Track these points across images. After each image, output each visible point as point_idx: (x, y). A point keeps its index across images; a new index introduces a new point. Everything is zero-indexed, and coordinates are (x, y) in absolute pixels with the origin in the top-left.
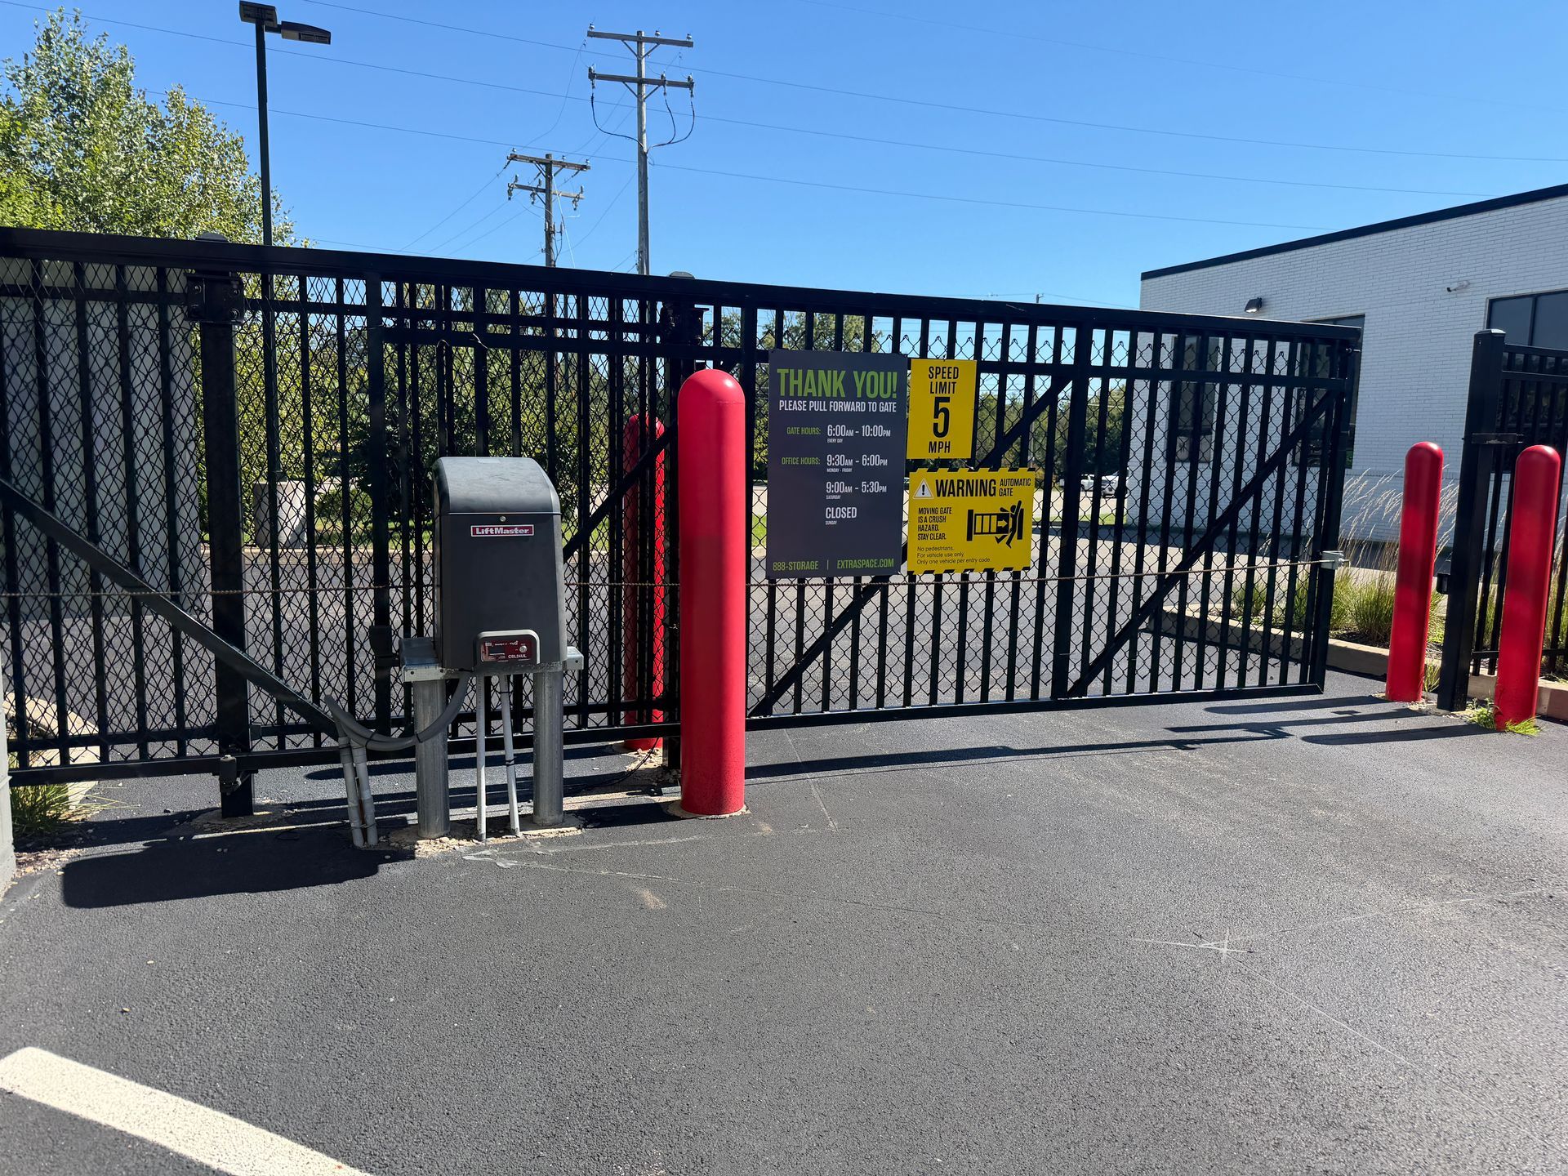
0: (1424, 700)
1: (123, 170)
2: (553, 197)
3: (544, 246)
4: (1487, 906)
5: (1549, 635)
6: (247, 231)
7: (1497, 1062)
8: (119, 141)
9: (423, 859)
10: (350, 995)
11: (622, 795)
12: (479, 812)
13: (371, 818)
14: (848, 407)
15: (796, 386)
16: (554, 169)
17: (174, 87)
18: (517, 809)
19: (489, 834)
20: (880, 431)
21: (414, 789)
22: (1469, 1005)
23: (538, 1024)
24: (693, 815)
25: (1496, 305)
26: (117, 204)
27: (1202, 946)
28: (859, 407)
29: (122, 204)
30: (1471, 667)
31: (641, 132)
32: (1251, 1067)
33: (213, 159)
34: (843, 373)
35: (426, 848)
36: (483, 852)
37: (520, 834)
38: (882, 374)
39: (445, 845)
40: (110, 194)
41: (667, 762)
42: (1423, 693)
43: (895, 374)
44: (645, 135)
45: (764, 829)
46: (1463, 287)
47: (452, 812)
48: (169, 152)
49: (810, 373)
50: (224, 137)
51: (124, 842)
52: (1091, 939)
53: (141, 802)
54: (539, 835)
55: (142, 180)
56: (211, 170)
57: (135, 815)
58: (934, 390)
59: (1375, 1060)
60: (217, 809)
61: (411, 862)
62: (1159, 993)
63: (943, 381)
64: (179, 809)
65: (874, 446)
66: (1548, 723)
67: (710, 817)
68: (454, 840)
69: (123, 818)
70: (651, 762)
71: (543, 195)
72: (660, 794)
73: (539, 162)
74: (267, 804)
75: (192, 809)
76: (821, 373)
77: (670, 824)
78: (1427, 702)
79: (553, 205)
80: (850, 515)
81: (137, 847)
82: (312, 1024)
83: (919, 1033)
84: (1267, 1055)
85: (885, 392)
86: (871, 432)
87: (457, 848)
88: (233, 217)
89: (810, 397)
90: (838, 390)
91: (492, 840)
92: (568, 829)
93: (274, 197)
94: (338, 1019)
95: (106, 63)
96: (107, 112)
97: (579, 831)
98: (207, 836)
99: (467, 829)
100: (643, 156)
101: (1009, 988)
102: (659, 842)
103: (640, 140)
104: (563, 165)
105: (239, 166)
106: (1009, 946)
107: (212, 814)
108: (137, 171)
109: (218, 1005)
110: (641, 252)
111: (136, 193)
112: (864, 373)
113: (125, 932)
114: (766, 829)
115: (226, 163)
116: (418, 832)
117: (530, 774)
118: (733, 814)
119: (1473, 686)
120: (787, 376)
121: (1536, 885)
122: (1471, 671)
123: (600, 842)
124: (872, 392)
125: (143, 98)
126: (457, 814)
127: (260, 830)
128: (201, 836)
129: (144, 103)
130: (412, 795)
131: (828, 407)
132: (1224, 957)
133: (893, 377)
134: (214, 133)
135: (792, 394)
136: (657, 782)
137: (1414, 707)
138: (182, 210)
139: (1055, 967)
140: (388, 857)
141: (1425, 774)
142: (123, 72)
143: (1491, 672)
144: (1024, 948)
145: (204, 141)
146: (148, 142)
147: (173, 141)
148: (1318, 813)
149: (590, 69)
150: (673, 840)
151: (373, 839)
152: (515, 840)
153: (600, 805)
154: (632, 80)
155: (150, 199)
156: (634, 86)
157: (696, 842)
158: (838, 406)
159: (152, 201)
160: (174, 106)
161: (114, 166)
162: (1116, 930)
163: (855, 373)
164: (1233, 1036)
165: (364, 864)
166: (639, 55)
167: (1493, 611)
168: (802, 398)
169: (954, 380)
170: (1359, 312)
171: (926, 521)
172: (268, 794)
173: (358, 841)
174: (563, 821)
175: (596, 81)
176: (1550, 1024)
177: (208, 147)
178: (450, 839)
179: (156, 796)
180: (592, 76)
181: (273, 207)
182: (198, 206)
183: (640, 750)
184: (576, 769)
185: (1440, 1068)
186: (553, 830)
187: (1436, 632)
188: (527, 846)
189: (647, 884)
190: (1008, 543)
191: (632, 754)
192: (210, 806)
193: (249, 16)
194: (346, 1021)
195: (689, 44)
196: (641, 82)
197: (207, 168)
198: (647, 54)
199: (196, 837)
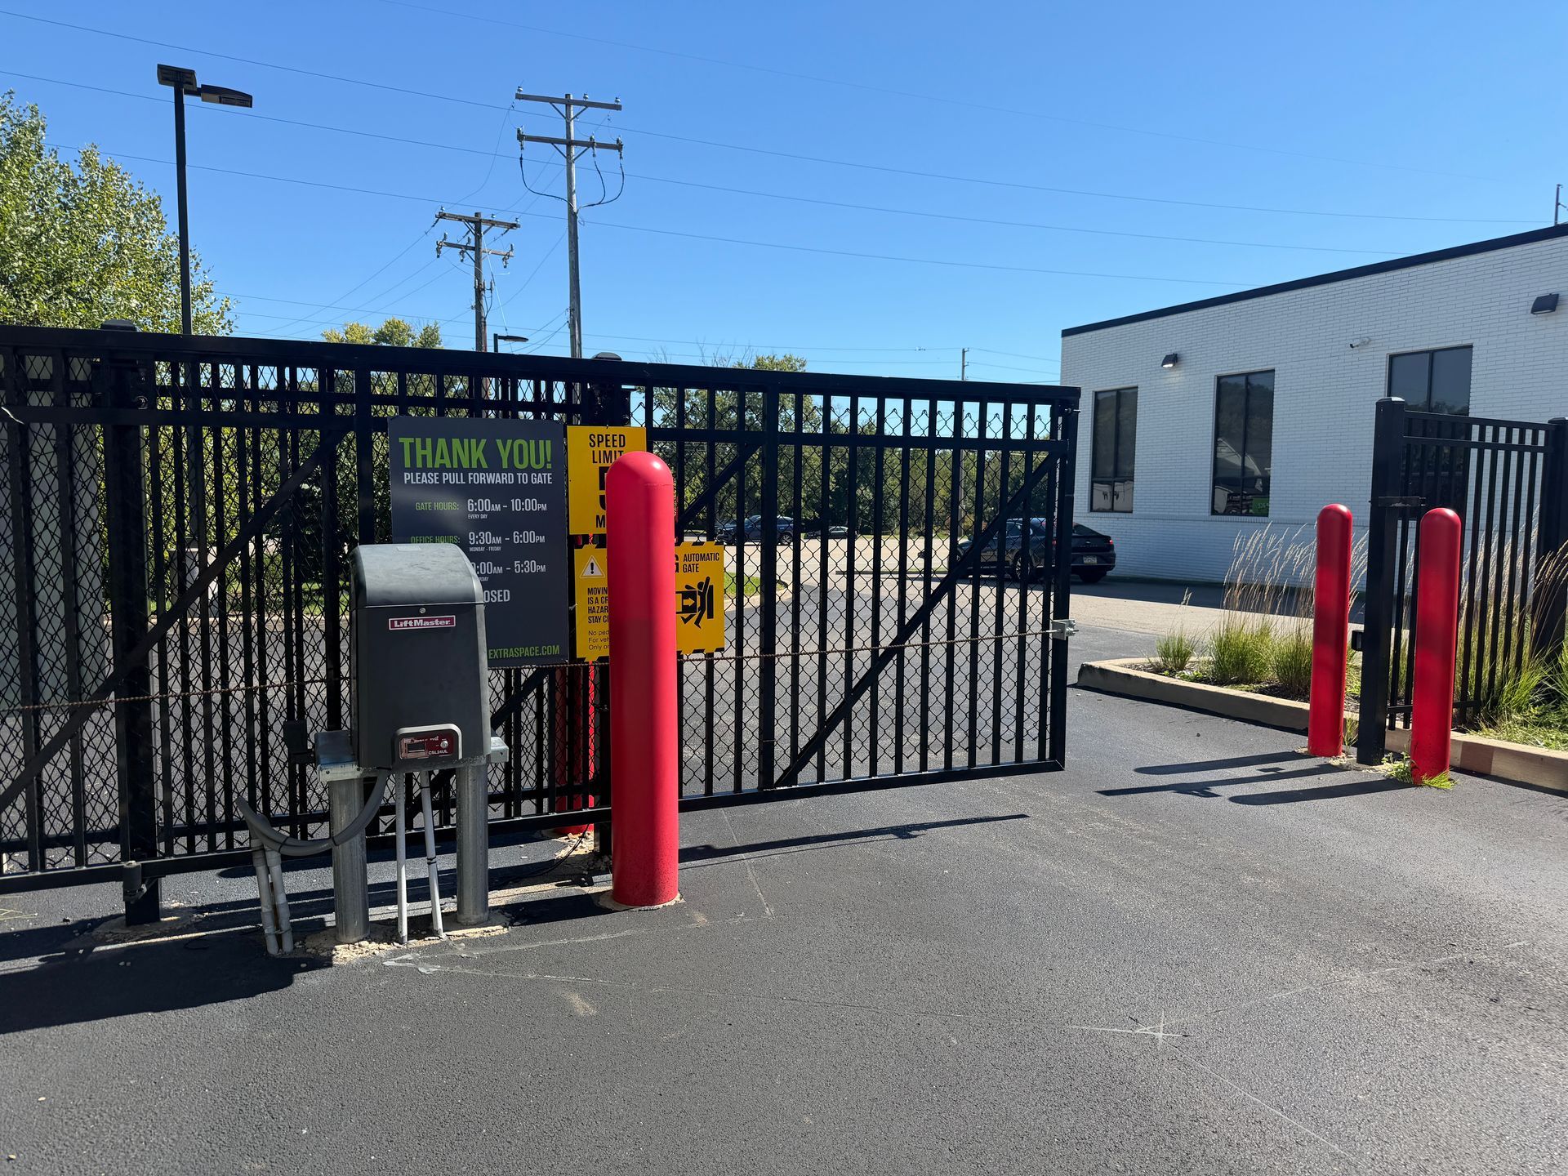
0: (1344, 755)
1: (34, 231)
2: (483, 255)
3: (473, 303)
4: (1412, 975)
5: (1458, 687)
6: (165, 291)
7: (1427, 1146)
8: (30, 200)
9: (340, 966)
10: (259, 1128)
11: (551, 886)
12: (400, 911)
13: (286, 921)
14: (491, 479)
15: (424, 457)
16: (484, 227)
17: (87, 146)
18: (439, 906)
19: (411, 936)
20: (532, 505)
21: (331, 886)
22: (1398, 1085)
23: (460, 1152)
24: (625, 907)
25: (1396, 360)
26: (27, 265)
27: (1138, 1031)
28: (507, 478)
29: (32, 265)
30: (1388, 720)
31: (570, 193)
32: (1190, 1164)
33: (128, 219)
34: (483, 442)
35: (344, 954)
36: (404, 957)
37: (443, 935)
38: (532, 443)
39: (365, 950)
40: (20, 254)
41: (598, 847)
42: (1343, 747)
43: (548, 443)
44: (574, 196)
45: (698, 920)
46: (1365, 344)
47: (372, 911)
48: (83, 212)
49: (442, 442)
50: (140, 196)
51: (18, 958)
52: (1029, 1029)
53: (38, 911)
54: (464, 935)
55: (53, 240)
56: (127, 230)
57: (31, 926)
58: (597, 459)
59: (1309, 1150)
60: (121, 915)
61: (328, 970)
62: (1097, 1086)
63: (608, 450)
64: (79, 917)
65: (527, 521)
66: (1462, 775)
67: (643, 908)
68: (373, 943)
69: (18, 929)
70: (582, 847)
71: (472, 253)
72: (591, 884)
73: (468, 220)
74: (176, 908)
75: (94, 916)
76: (456, 442)
77: (601, 918)
78: (1347, 756)
79: (483, 263)
80: (502, 598)
81: (32, 963)
82: (217, 1164)
83: (857, 1143)
84: (1204, 1151)
85: (538, 462)
86: (523, 506)
87: (377, 952)
88: (150, 276)
89: (442, 469)
90: (478, 460)
91: (414, 943)
92: (494, 928)
93: (193, 256)
94: (246, 1157)
95: (15, 122)
96: (17, 171)
97: (506, 929)
98: (109, 947)
99: (387, 931)
100: (573, 217)
101: (947, 1089)
102: (589, 939)
103: (570, 200)
104: (492, 223)
105: (156, 225)
106: (948, 1040)
107: (113, 922)
108: (48, 231)
109: (115, 1146)
110: (572, 310)
111: (47, 253)
112: (509, 442)
113: (14, 1065)
114: (701, 919)
115: (143, 222)
116: (337, 935)
117: (453, 866)
118: (667, 904)
119: (1390, 740)
120: (413, 446)
121: (1457, 950)
122: (1387, 724)
123: (527, 941)
124: (521, 461)
125: (55, 157)
126: (377, 914)
127: (166, 939)
128: (103, 948)
129: (57, 162)
130: (330, 892)
131: (466, 479)
132: (1161, 1041)
133: (546, 447)
134: (130, 192)
135: (419, 464)
136: (588, 870)
137: (1335, 762)
138: (96, 270)
139: (993, 1062)
140: (303, 965)
141: (1348, 834)
142: (34, 131)
143: (1406, 726)
144: (962, 1042)
145: (120, 200)
146: (59, 201)
147: (87, 199)
148: (1249, 879)
149: (519, 131)
150: (604, 937)
151: (288, 946)
152: (438, 942)
153: (528, 899)
154: (560, 142)
155: (62, 259)
156: (563, 148)
157: (628, 938)
158: (480, 478)
159: (64, 261)
160: (88, 165)
161: (23, 226)
162: (1054, 1016)
163: (499, 442)
164: (1171, 1131)
165: (278, 974)
166: (567, 118)
167: (1405, 662)
168: (433, 470)
169: (621, 449)
170: (1269, 367)
171: (597, 602)
172: (177, 896)
173: (272, 949)
174: (489, 919)
175: (525, 143)
176: (1476, 1102)
177: (123, 206)
178: (370, 942)
179: (55, 904)
180: (521, 137)
181: (192, 265)
182: (113, 265)
183: (570, 835)
184: (503, 857)
185: (1373, 1155)
186: (478, 930)
187: (1353, 683)
188: (451, 948)
189: (575, 987)
190: (697, 623)
191: (562, 839)
192: (113, 913)
193: (167, 79)
194: (255, 1160)
195: (617, 107)
196: (569, 143)
197: (122, 227)
198: (576, 117)
199: (97, 949)
